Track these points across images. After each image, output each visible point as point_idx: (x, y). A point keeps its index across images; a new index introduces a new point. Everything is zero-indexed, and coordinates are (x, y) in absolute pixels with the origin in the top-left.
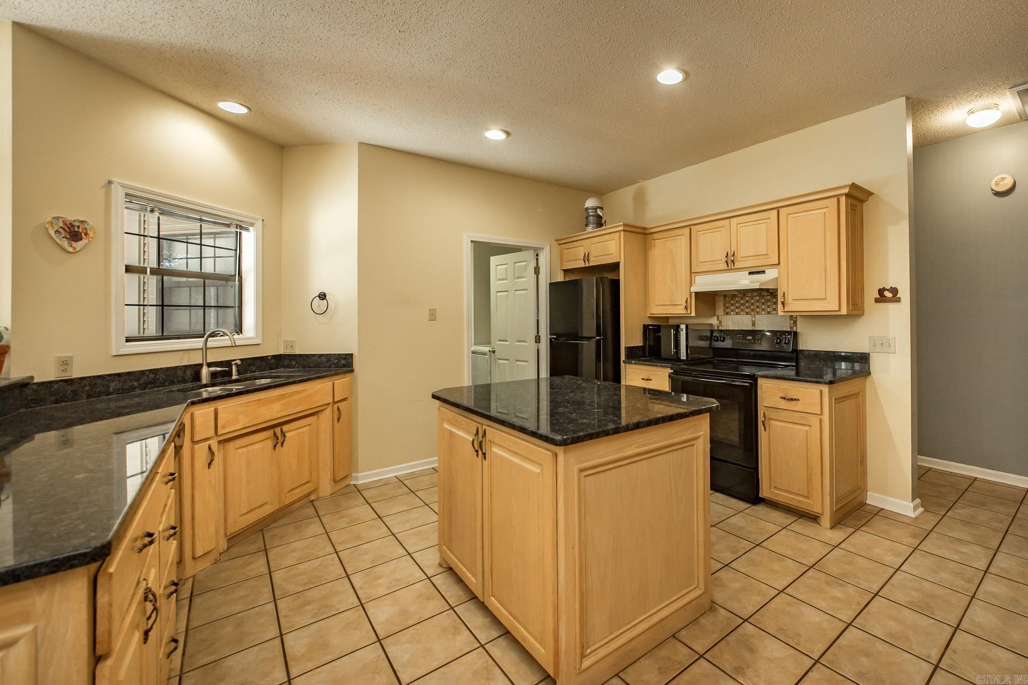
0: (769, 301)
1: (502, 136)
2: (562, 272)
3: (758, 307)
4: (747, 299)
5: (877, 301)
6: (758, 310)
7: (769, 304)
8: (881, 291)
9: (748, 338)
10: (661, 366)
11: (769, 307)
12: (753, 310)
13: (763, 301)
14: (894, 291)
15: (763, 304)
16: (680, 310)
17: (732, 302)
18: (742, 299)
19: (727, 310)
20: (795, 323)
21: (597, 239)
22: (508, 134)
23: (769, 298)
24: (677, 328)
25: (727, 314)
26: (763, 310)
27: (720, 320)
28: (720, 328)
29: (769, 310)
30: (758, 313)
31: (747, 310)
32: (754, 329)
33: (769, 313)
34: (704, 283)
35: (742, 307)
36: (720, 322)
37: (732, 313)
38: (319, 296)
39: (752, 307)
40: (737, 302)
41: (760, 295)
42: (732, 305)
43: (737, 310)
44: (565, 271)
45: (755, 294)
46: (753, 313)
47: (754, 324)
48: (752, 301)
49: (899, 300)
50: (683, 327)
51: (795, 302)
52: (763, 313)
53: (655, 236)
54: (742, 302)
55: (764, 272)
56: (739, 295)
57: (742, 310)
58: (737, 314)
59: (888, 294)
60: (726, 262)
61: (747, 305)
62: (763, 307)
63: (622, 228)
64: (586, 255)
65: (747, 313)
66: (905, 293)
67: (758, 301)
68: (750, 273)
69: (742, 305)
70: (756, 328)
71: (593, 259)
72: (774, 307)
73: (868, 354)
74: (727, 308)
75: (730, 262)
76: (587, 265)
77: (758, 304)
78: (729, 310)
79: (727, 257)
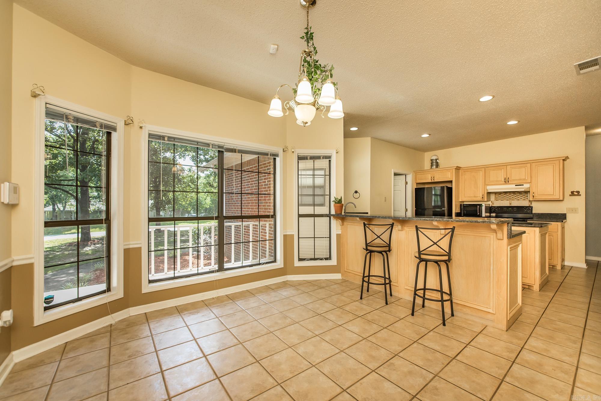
0: (518, 195)
2: (416, 184)
3: (513, 198)
4: (507, 194)
5: (570, 195)
6: (513, 199)
8: (572, 192)
9: (510, 209)
11: (518, 198)
12: (510, 199)
14: (578, 192)
15: (515, 196)
16: (480, 199)
18: (505, 194)
19: (497, 199)
20: (531, 203)
21: (439, 171)
24: (480, 205)
25: (497, 200)
27: (493, 202)
28: (493, 206)
29: (518, 199)
30: (513, 200)
31: (507, 199)
32: (510, 205)
33: (518, 200)
34: (492, 188)
36: (493, 203)
37: (499, 200)
39: (510, 198)
42: (499, 197)
43: (502, 199)
44: (417, 183)
45: (511, 193)
46: (510, 200)
47: (510, 204)
48: (510, 195)
49: (580, 195)
50: (484, 205)
51: (539, 195)
52: (516, 200)
53: (463, 171)
55: (523, 185)
56: (503, 193)
57: (505, 199)
58: (502, 200)
59: (576, 193)
60: (505, 181)
61: (507, 197)
62: (515, 198)
63: (455, 168)
64: (432, 178)
65: (507, 200)
66: (583, 193)
67: (513, 195)
68: (516, 185)
69: (505, 197)
70: (512, 205)
71: (436, 179)
72: (521, 197)
73: (566, 214)
74: (497, 198)
75: (507, 181)
76: (433, 181)
77: (513, 197)
78: (498, 199)
79: (505, 179)
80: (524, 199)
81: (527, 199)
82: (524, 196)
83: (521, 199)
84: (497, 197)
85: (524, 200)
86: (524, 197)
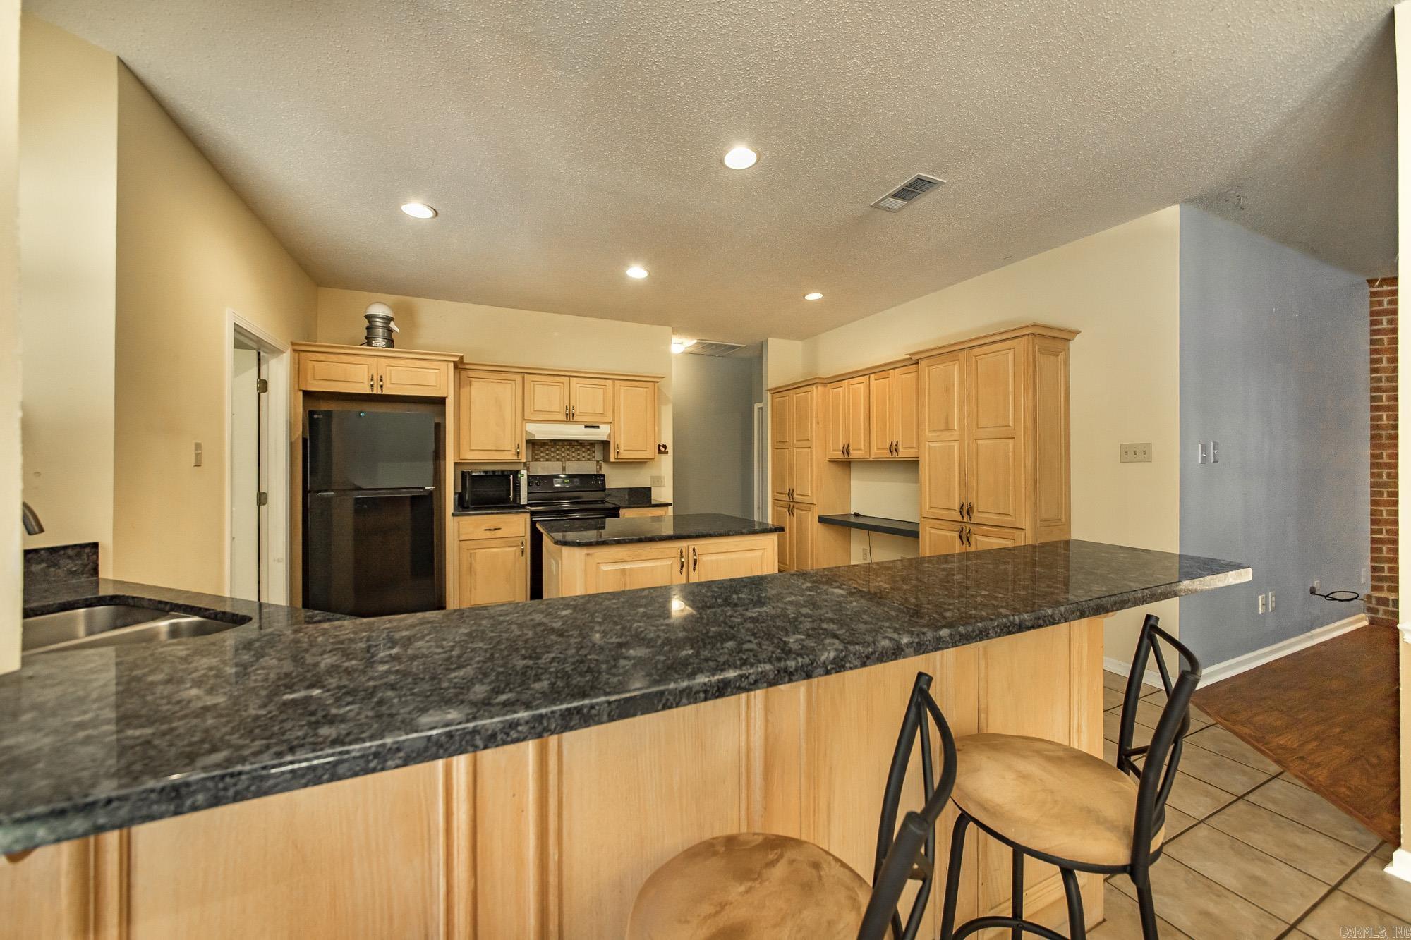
0: (578, 450)
2: (301, 394)
3: (568, 455)
4: (558, 447)
5: (657, 453)
6: (568, 457)
7: (579, 452)
8: (659, 447)
10: (517, 513)
11: (579, 455)
12: (564, 457)
13: (573, 450)
14: (665, 447)
15: (573, 452)
16: (508, 456)
17: (542, 449)
18: (553, 447)
19: (536, 457)
20: (601, 468)
23: (579, 447)
25: (536, 460)
26: (573, 457)
28: (531, 473)
29: (579, 457)
30: (569, 460)
31: (558, 457)
33: (579, 460)
34: (540, 431)
35: (552, 455)
36: (528, 468)
37: (542, 460)
39: (563, 455)
40: (547, 449)
41: (570, 445)
42: (542, 452)
43: (547, 457)
45: (566, 443)
46: (563, 460)
47: (563, 470)
48: (563, 449)
49: (667, 453)
50: (524, 472)
51: (626, 452)
52: (573, 460)
54: (553, 449)
55: (600, 427)
56: (550, 444)
57: (553, 457)
58: (547, 460)
59: (662, 449)
60: (566, 415)
61: (560, 453)
62: (574, 455)
64: (376, 379)
65: (558, 460)
66: (670, 449)
67: (568, 450)
68: (586, 427)
69: (553, 452)
70: (566, 473)
71: (389, 386)
72: (584, 455)
73: (651, 488)
74: (537, 455)
75: (570, 416)
76: (377, 391)
77: (568, 452)
78: (539, 457)
79: (567, 411)
80: (588, 457)
81: (594, 457)
82: (588, 452)
83: (584, 457)
84: (536, 452)
85: (589, 460)
86: (589, 455)
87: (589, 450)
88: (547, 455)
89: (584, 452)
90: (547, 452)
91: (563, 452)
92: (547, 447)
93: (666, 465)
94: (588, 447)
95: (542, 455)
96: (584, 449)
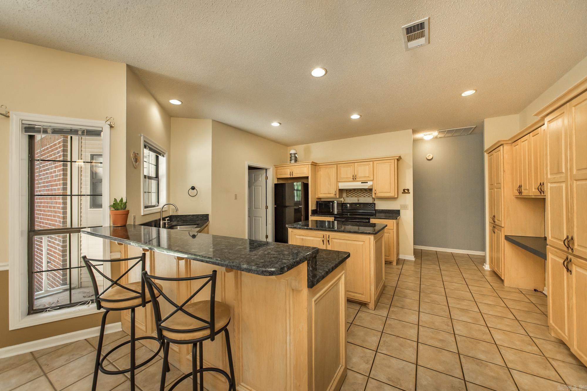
0: (364, 192)
1: (279, 124)
2: (276, 179)
3: (360, 195)
4: (356, 191)
5: (403, 193)
7: (364, 193)
8: (404, 190)
9: (357, 205)
11: (364, 194)
12: (358, 196)
13: (362, 192)
14: (408, 190)
15: (362, 193)
16: (332, 195)
17: (350, 193)
18: (354, 191)
19: (348, 196)
20: (374, 200)
21: (297, 167)
22: (280, 124)
23: (364, 191)
24: (333, 202)
25: (348, 197)
26: (362, 196)
28: (345, 202)
29: (364, 196)
30: (360, 197)
31: (356, 196)
32: (358, 202)
33: (364, 197)
34: (343, 185)
35: (354, 195)
36: (345, 200)
37: (350, 197)
38: (191, 188)
40: (352, 193)
42: (350, 194)
44: (278, 178)
45: (359, 190)
47: (358, 201)
48: (358, 192)
49: (409, 193)
50: (336, 202)
51: (379, 193)
52: (362, 197)
53: (321, 167)
54: (354, 193)
55: (367, 183)
56: (353, 190)
57: (354, 196)
58: (352, 197)
59: (406, 191)
61: (356, 194)
63: (311, 163)
64: (291, 173)
65: (356, 197)
66: (411, 191)
67: (360, 192)
68: (362, 183)
69: (354, 194)
70: (360, 202)
71: (295, 174)
72: (367, 194)
73: (400, 210)
74: (348, 195)
75: (354, 179)
76: (292, 176)
79: (353, 176)
80: (369, 195)
81: (371, 195)
82: (369, 193)
83: (367, 195)
85: (369, 197)
86: (369, 194)
87: (369, 192)
88: (352, 195)
89: (367, 193)
90: (352, 194)
91: (358, 193)
92: (352, 192)
93: (408, 200)
94: (369, 191)
95: (350, 195)
96: (367, 192)
